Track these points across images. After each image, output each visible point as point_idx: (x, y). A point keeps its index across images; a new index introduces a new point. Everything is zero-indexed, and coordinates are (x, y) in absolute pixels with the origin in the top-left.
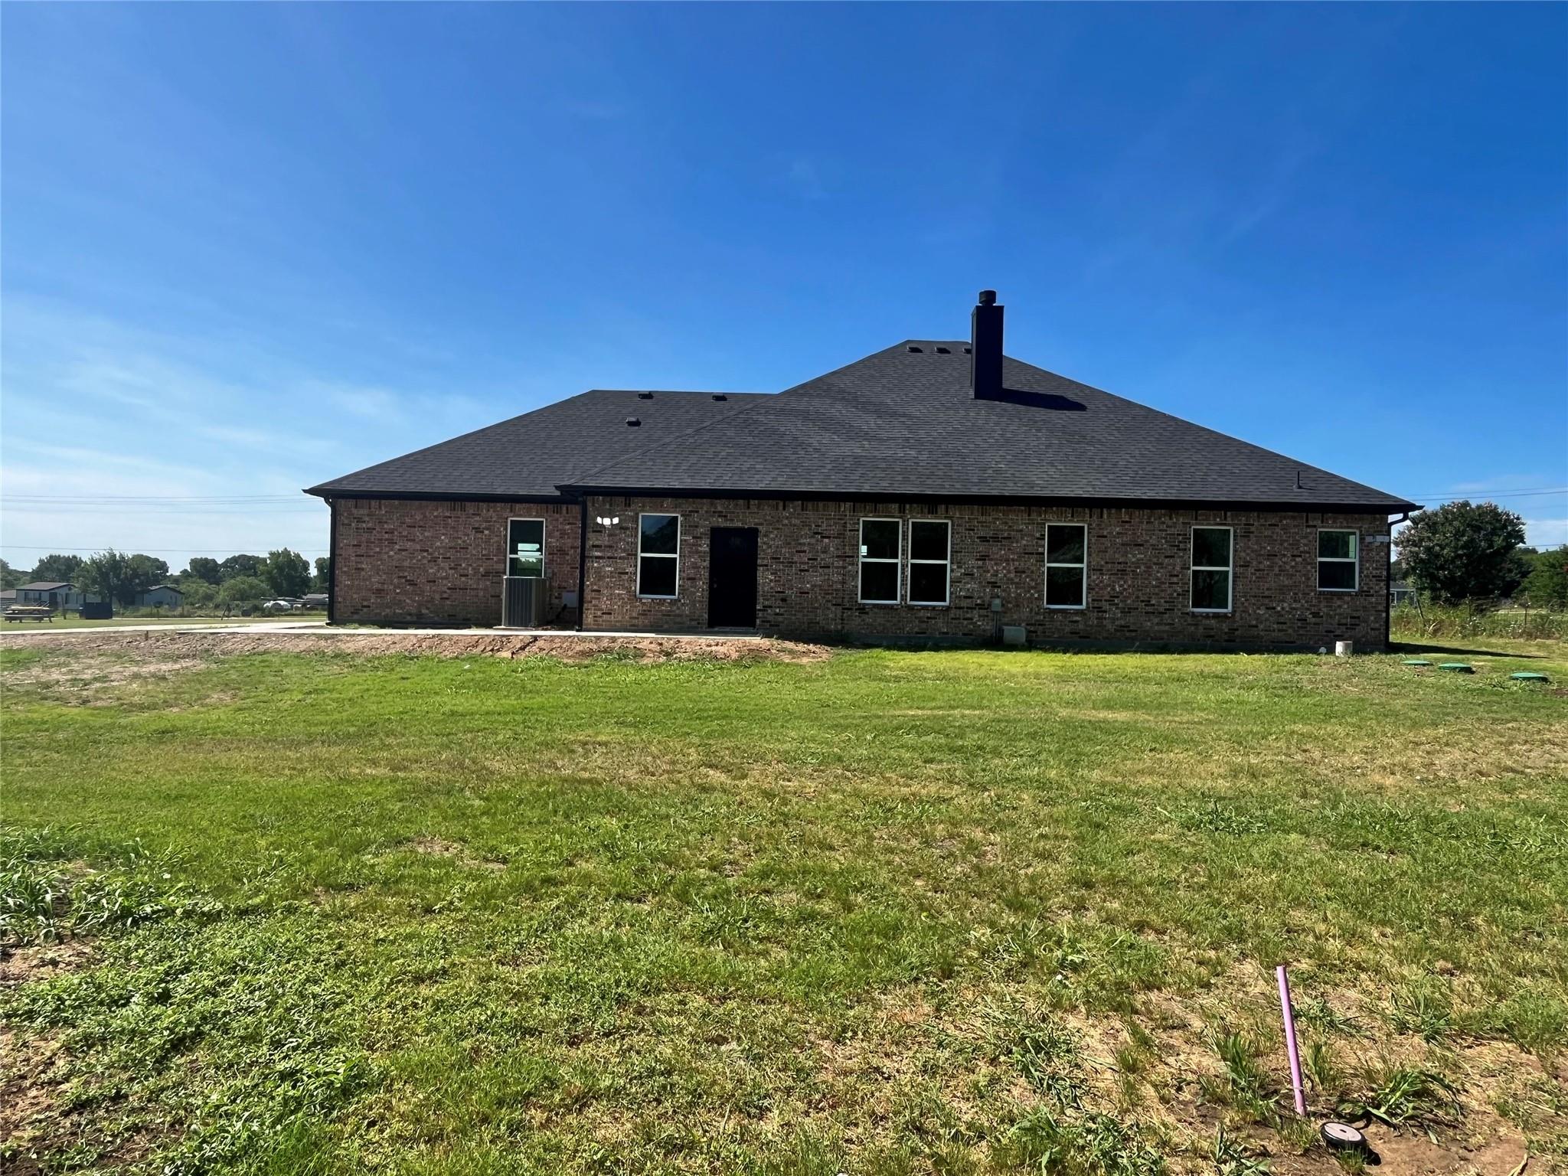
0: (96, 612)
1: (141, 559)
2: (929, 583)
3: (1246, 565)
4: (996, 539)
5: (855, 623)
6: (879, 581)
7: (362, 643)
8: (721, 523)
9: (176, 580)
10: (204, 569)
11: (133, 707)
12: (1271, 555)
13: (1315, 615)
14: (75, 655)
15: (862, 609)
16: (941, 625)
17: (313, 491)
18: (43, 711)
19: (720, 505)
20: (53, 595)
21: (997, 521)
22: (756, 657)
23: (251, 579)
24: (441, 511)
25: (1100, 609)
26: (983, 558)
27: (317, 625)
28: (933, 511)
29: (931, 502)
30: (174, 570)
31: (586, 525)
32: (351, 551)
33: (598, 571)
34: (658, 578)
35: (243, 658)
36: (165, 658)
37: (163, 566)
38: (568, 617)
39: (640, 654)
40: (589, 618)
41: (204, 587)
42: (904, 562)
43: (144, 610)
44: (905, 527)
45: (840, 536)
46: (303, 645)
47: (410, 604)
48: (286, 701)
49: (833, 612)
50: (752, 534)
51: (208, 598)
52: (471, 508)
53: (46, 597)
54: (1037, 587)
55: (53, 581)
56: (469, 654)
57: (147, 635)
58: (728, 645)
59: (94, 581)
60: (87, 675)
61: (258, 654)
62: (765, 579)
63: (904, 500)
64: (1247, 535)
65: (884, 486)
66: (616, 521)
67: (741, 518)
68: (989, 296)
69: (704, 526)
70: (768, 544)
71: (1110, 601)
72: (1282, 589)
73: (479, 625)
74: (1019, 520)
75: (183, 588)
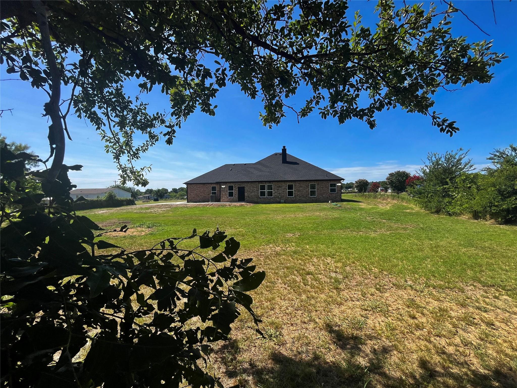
0: (156, 200)
1: (163, 189)
2: (270, 194)
3: (318, 189)
4: (280, 187)
5: (259, 200)
6: (263, 194)
7: (190, 205)
8: (239, 186)
9: (170, 193)
10: (175, 190)
11: (161, 214)
12: (322, 188)
13: (329, 197)
14: (154, 208)
15: (260, 198)
16: (272, 200)
17: (184, 183)
18: (152, 214)
19: (239, 183)
20: (149, 197)
21: (280, 184)
22: (242, 205)
23: (183, 192)
24: (202, 185)
25: (295, 197)
26: (278, 190)
27: (185, 202)
28: (270, 183)
29: (270, 182)
30: (169, 191)
31: (220, 186)
32: (190, 192)
33: (222, 194)
34: (231, 194)
35: (174, 208)
36: (165, 208)
37: (167, 190)
38: (219, 201)
39: (226, 206)
40: (221, 201)
41: (175, 194)
42: (266, 191)
43: (164, 199)
44: (266, 185)
45: (257, 187)
46: (182, 206)
47: (198, 199)
48: (178, 213)
49: (256, 199)
50: (244, 187)
51: (175, 196)
52: (206, 185)
53: (147, 197)
54: (286, 194)
55: (148, 194)
56: (203, 206)
57: (163, 205)
58: (238, 204)
59: (155, 194)
60: (156, 210)
61: (177, 207)
62: (246, 194)
63: (265, 182)
64: (318, 185)
65: (263, 180)
66: (224, 186)
67: (242, 185)
68: (284, 147)
69: (237, 186)
70: (246, 189)
71: (297, 196)
72: (324, 193)
73: (207, 202)
74: (283, 184)
75: (171, 194)
